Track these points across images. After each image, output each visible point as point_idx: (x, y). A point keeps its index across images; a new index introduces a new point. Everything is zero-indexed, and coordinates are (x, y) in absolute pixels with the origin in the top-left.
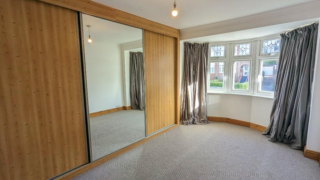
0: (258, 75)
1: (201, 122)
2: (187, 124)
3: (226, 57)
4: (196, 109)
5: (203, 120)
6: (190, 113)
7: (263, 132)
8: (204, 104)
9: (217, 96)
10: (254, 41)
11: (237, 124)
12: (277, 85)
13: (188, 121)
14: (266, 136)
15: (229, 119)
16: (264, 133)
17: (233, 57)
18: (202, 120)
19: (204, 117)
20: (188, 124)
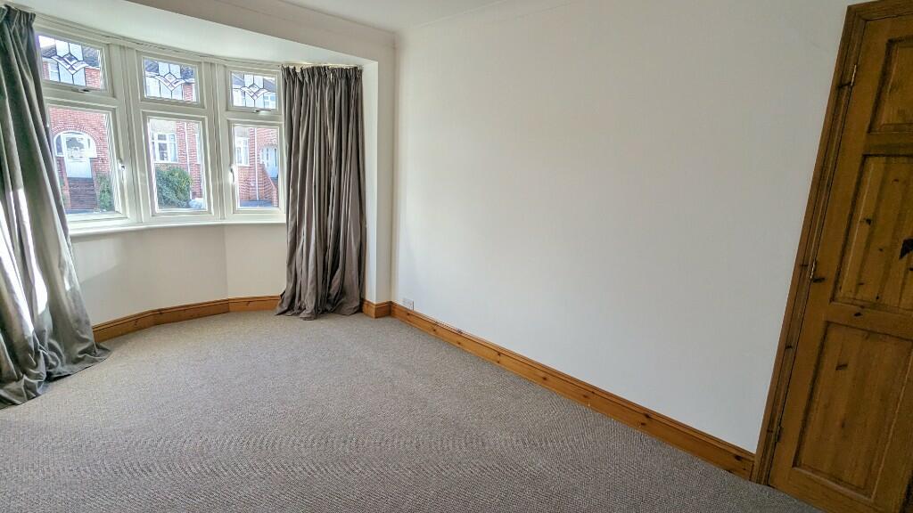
0: (230, 165)
1: (77, 361)
2: (30, 393)
3: (114, 96)
4: (43, 313)
5: (85, 346)
6: (26, 342)
7: (275, 308)
8: (71, 281)
9: (104, 245)
10: (205, 63)
11: (192, 317)
12: (291, 191)
13: (25, 377)
14: (289, 313)
15: (161, 312)
16: (279, 310)
17: (143, 99)
18: (80, 349)
19: (85, 336)
20: (38, 391)
